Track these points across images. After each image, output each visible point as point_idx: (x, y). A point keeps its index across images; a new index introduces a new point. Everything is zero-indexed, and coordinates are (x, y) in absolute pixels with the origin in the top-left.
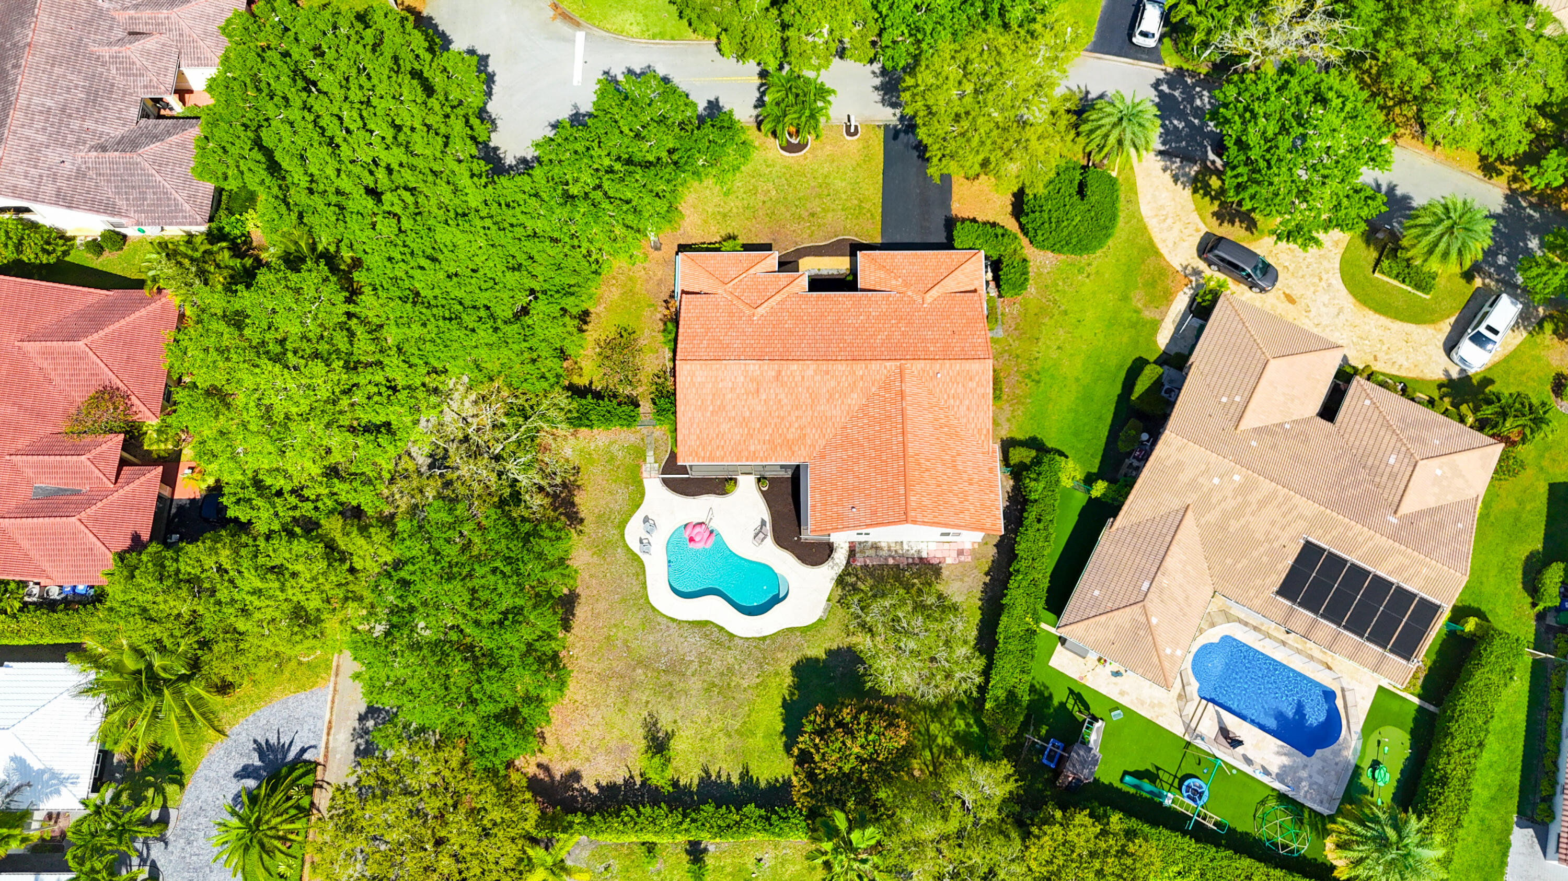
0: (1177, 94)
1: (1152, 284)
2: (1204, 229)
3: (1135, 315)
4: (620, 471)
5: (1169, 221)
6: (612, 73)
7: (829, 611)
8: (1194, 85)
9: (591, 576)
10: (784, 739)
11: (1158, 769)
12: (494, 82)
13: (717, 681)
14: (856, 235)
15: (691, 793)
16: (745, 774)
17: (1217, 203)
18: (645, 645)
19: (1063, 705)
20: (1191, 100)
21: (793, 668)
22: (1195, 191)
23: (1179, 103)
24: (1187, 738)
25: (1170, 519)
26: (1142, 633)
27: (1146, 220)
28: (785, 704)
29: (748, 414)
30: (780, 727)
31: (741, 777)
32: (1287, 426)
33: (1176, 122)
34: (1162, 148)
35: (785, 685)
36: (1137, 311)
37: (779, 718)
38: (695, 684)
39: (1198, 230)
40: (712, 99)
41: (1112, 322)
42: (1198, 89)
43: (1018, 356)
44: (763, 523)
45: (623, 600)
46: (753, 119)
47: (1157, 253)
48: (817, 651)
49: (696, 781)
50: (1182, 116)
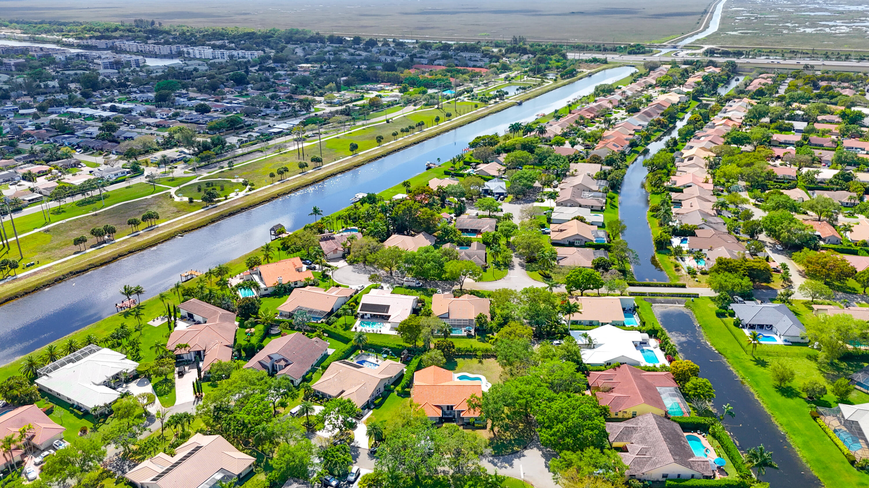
0: (351, 460)
2: (354, 431)
6: (511, 468)
9: (497, 380)
12: (545, 466)
13: (471, 369)
15: (475, 357)
18: (485, 372)
21: (456, 369)
22: (354, 440)
24: (384, 362)
25: (382, 373)
28: (458, 366)
31: (465, 359)
32: (354, 386)
33: (354, 454)
35: (458, 368)
36: (375, 417)
37: (458, 364)
38: (474, 368)
39: (356, 431)
41: (381, 416)
45: (490, 377)
47: (367, 427)
48: (452, 371)
49: (473, 359)
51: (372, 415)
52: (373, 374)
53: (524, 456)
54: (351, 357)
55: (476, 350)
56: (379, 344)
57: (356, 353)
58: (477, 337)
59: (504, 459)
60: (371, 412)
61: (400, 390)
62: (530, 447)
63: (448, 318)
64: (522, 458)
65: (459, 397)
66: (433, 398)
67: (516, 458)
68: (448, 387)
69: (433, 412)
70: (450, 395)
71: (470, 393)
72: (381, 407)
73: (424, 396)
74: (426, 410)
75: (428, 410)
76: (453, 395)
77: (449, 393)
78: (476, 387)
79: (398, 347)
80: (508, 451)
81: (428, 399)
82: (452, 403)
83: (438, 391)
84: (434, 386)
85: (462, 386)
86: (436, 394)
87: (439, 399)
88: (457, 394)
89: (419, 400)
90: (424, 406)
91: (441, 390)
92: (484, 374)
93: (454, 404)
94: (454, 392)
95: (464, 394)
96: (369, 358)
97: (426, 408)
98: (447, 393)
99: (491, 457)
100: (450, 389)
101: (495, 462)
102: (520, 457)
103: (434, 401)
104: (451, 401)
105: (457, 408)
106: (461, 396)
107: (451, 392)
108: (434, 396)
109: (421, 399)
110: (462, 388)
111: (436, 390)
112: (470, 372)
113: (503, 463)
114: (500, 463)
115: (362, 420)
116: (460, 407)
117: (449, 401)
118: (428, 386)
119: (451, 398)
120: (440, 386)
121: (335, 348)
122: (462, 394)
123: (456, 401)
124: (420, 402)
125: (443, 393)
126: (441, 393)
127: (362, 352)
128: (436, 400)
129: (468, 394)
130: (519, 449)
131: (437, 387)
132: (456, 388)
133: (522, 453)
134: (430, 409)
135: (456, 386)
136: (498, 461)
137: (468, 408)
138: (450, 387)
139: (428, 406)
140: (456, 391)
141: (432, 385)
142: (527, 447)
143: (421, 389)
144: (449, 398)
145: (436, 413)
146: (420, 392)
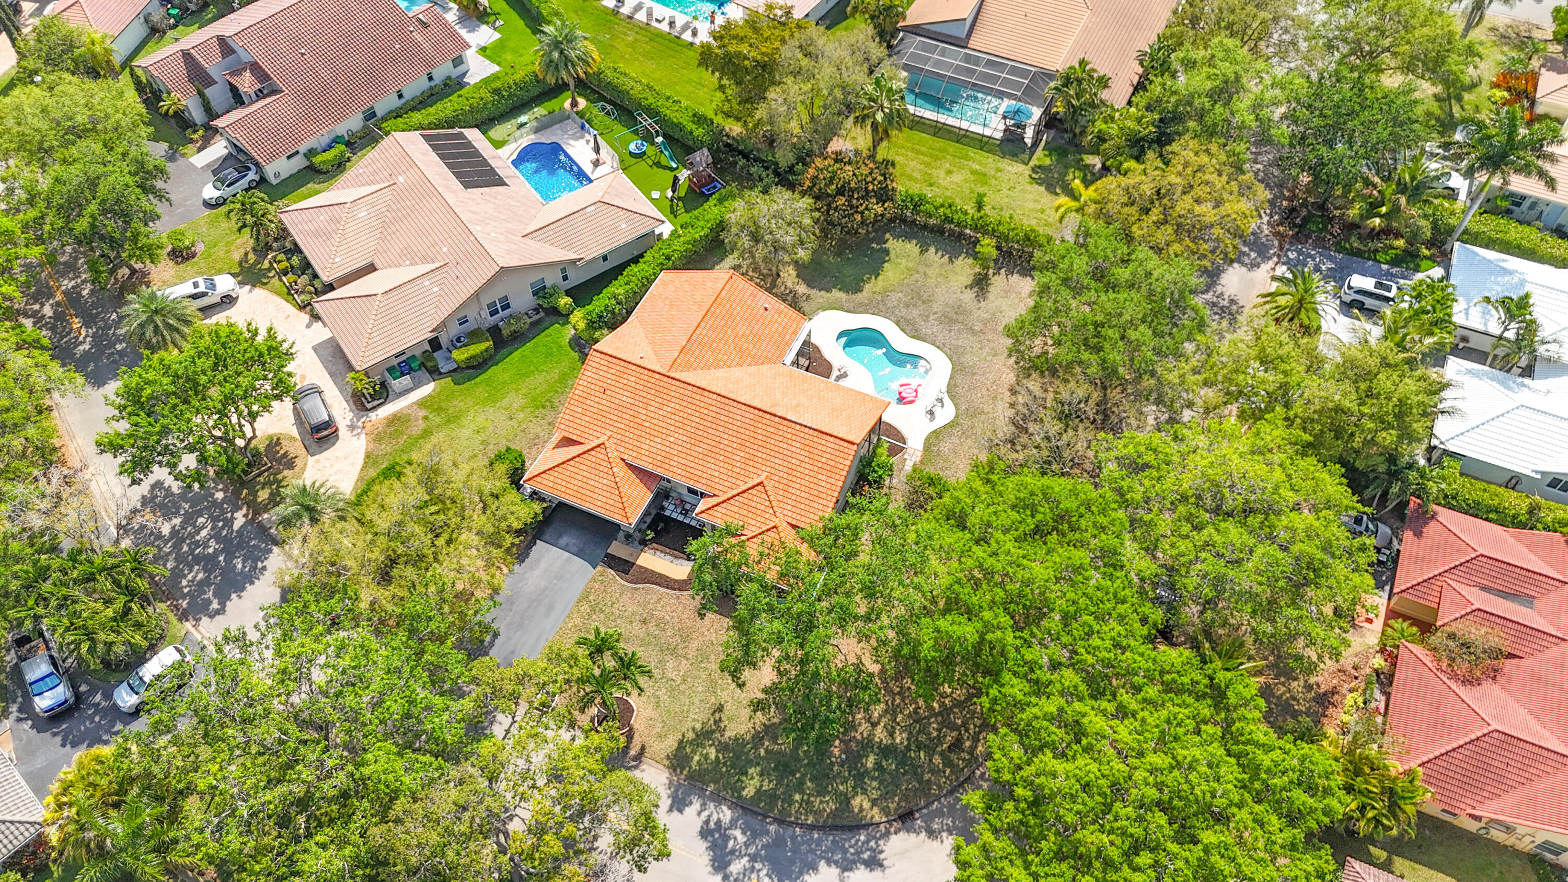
0: (209, 595)
1: (396, 434)
2: (311, 460)
3: (431, 416)
8: (184, 597)
9: (994, 399)
11: (652, 168)
13: (920, 303)
14: (614, 580)
15: (967, 253)
16: (923, 251)
17: (280, 477)
20: (205, 583)
21: (861, 291)
23: (217, 584)
24: (621, 171)
25: (540, 236)
26: (613, 193)
31: (927, 250)
33: (240, 566)
34: (275, 548)
35: (871, 284)
36: (426, 418)
39: (318, 461)
41: (452, 420)
45: (974, 374)
46: (643, 767)
47: (368, 456)
48: (837, 295)
49: (961, 258)
50: (227, 571)
51: (422, 403)
52: (493, 234)
53: (874, 863)
54: (523, 119)
55: (982, 228)
56: (636, 91)
57: (553, 104)
58: (1040, 157)
59: (779, 842)
60: (428, 389)
61: (582, 325)
62: (928, 820)
63: (962, 43)
64: (861, 874)
65: (743, 466)
66: (639, 433)
67: (829, 862)
68: (719, 405)
69: (608, 495)
70: (709, 442)
71: (794, 461)
72: (478, 380)
73: (608, 410)
74: (585, 474)
75: (592, 477)
76: (722, 446)
77: (710, 431)
78: (832, 445)
79: (691, 126)
80: (821, 802)
81: (619, 425)
82: (704, 481)
83: (673, 405)
84: (666, 379)
85: (777, 419)
86: (657, 416)
87: (659, 446)
88: (739, 447)
89: (579, 421)
90: (585, 456)
91: (685, 404)
92: (957, 347)
93: (709, 489)
94: (731, 432)
95: (768, 458)
96: (582, 137)
97: (589, 470)
98: (701, 427)
99: (729, 808)
100: (723, 412)
101: (731, 844)
102: (854, 862)
103: (639, 444)
104: (705, 469)
105: (710, 512)
106: (751, 463)
107: (722, 429)
108: (647, 424)
109: (591, 420)
110: (772, 430)
111: (665, 396)
112: (908, 321)
113: (758, 866)
114: (746, 859)
115: (373, 415)
116: (724, 511)
117: (697, 466)
118: (642, 371)
119: (709, 459)
120: (690, 388)
121: (503, 64)
122: (760, 454)
123: (725, 477)
124: (583, 429)
125: (689, 423)
126: (681, 420)
127: (574, 104)
128: (647, 447)
129: (786, 464)
130: (876, 815)
131: (673, 388)
132: (747, 421)
133: (872, 844)
134: (605, 476)
135: (752, 410)
136: (747, 845)
137: (753, 529)
138: (727, 408)
139: (602, 462)
140: (743, 431)
141: (660, 370)
142: (917, 815)
143: (609, 376)
144: (701, 456)
145: (617, 504)
146: (601, 384)
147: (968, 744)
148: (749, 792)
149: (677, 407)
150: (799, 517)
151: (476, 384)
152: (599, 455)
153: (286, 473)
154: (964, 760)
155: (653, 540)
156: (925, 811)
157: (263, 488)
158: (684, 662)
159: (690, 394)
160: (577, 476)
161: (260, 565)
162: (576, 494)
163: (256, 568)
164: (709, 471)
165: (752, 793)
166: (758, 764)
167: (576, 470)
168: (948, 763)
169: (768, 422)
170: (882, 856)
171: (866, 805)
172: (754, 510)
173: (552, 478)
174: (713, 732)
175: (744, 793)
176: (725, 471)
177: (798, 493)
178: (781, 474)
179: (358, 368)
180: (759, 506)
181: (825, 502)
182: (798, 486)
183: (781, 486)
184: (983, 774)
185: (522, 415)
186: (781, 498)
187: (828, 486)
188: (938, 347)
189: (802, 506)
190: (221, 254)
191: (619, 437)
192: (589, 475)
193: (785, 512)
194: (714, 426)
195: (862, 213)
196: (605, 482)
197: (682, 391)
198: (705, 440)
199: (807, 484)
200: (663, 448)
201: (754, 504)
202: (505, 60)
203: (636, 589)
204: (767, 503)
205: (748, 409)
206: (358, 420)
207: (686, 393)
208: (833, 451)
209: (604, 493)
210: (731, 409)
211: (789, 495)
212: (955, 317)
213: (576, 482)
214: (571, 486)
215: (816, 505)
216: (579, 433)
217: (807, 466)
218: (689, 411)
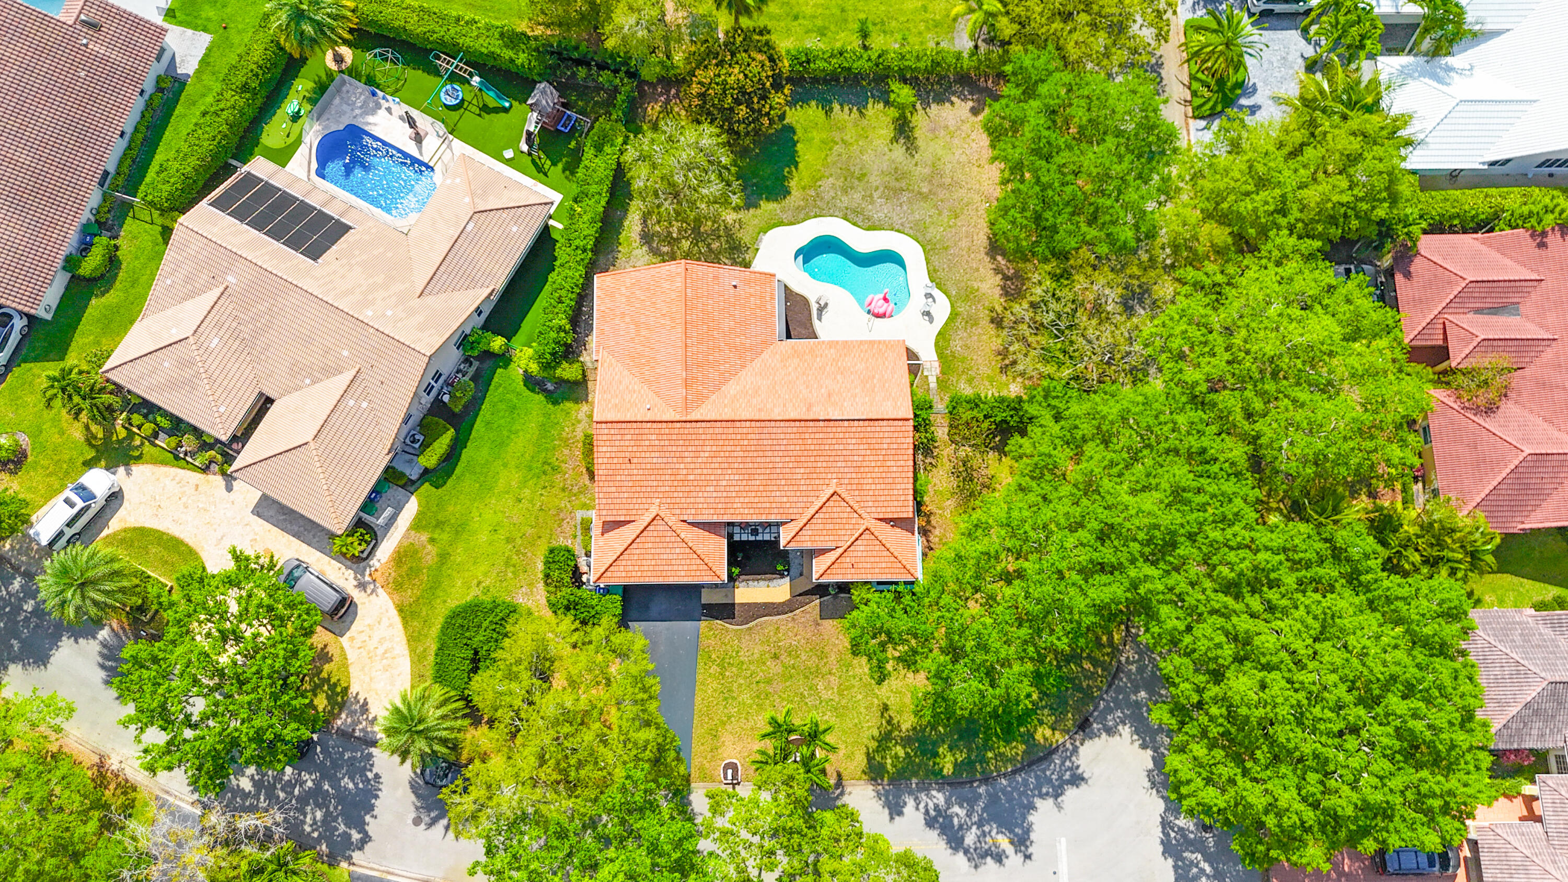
0: (342, 828)
1: (413, 573)
2: (344, 641)
3: (436, 536)
4: (961, 369)
5: (380, 651)
6: (1020, 857)
7: (756, 240)
8: (318, 841)
9: (977, 270)
10: (796, 138)
11: (479, 115)
12: (1162, 842)
13: (856, 182)
14: (727, 630)
15: (873, 96)
16: (828, 112)
17: (324, 675)
18: (922, 211)
19: (554, 164)
20: (328, 819)
21: (789, 193)
22: (346, 690)
23: (341, 814)
24: (451, 137)
25: (438, 286)
26: (479, 192)
27: (407, 652)
28: (796, 165)
29: (839, 377)
30: (799, 147)
31: (831, 109)
32: (308, 381)
33: (351, 786)
34: (372, 750)
35: (796, 179)
36: (432, 540)
37: (800, 153)
38: (875, 180)
39: (352, 639)
40: (897, 818)
41: (460, 530)
42: (316, 835)
43: (563, 490)
44: (820, 319)
45: (946, 248)
46: (848, 790)
47: (401, 610)
48: (768, 207)
49: (870, 106)
50: (342, 796)
51: (417, 524)
52: (389, 313)
53: (1077, 780)
54: (291, 105)
56: (414, 24)
59: (993, 799)
60: (412, 507)
61: (532, 362)
62: (1102, 719)
64: (1071, 793)
65: (808, 482)
66: (687, 489)
67: (1042, 796)
68: (756, 431)
69: (688, 562)
70: (763, 471)
71: (856, 458)
72: (458, 471)
73: (643, 478)
74: (653, 551)
75: (663, 551)
76: (778, 471)
77: (759, 460)
78: (888, 429)
79: (508, 54)
80: (1011, 749)
81: (663, 489)
82: (776, 511)
83: (708, 448)
84: (688, 425)
85: (821, 424)
86: (698, 466)
87: (715, 494)
88: (795, 465)
89: (618, 501)
90: (645, 533)
91: (721, 443)
92: (917, 223)
93: (784, 516)
94: (781, 454)
95: (830, 464)
96: (379, 106)
97: (656, 545)
98: (749, 460)
99: (939, 791)
100: (763, 436)
101: (956, 821)
102: (1061, 786)
103: (692, 500)
104: (771, 499)
105: (797, 538)
106: (815, 476)
107: (770, 454)
108: (692, 477)
109: (631, 495)
110: (821, 436)
111: (697, 443)
112: (855, 212)
113: (987, 828)
114: (974, 827)
115: (374, 562)
116: (810, 533)
117: (762, 500)
118: (659, 425)
119: (771, 488)
120: (718, 424)
121: (210, 26)
122: (819, 464)
123: (795, 499)
124: (627, 506)
125: (734, 460)
126: (724, 460)
127: (339, 59)
128: (702, 500)
129: (849, 464)
130: (1059, 738)
131: (701, 431)
132: (792, 436)
133: (1068, 763)
134: (676, 545)
135: (792, 424)
136: (969, 815)
137: (846, 538)
138: (765, 430)
139: (665, 534)
140: (792, 447)
141: (678, 418)
142: (1091, 720)
143: (627, 443)
144: (761, 488)
145: (701, 567)
146: (623, 455)
147: (1104, 638)
148: (948, 769)
149: (714, 448)
150: (884, 510)
151: (458, 478)
152: (658, 528)
153: (327, 667)
154: (1108, 654)
155: (740, 574)
156: (1096, 714)
157: (315, 695)
158: (832, 678)
159: (721, 430)
160: (647, 557)
161: (370, 775)
162: (654, 574)
163: (368, 780)
164: (777, 499)
165: (951, 770)
166: (943, 742)
167: (643, 551)
168: (1095, 662)
169: (814, 430)
170: (1080, 771)
171: (1048, 733)
172: (839, 521)
173: (622, 568)
174: (890, 732)
175: (945, 771)
176: (793, 494)
177: (873, 487)
178: (849, 476)
179: (339, 532)
180: (841, 515)
181: (903, 486)
182: (870, 481)
183: (854, 487)
184: (1128, 658)
185: (527, 492)
186: (858, 499)
187: (900, 469)
188: (898, 231)
189: (883, 498)
190: (56, 439)
191: (669, 501)
192: (658, 551)
193: (869, 510)
194: (761, 454)
195: (768, 114)
196: (678, 551)
197: (711, 431)
198: (759, 471)
199: (879, 475)
200: (720, 494)
201: (836, 515)
202: (208, 19)
203: (750, 629)
204: (849, 509)
205: (787, 424)
206: (363, 575)
207: (717, 431)
208: (891, 435)
209: (683, 562)
210: (771, 430)
211: (866, 493)
212: (897, 185)
213: (649, 562)
214: (646, 568)
215: (896, 492)
216: (624, 512)
217: (871, 458)
218: (729, 448)
